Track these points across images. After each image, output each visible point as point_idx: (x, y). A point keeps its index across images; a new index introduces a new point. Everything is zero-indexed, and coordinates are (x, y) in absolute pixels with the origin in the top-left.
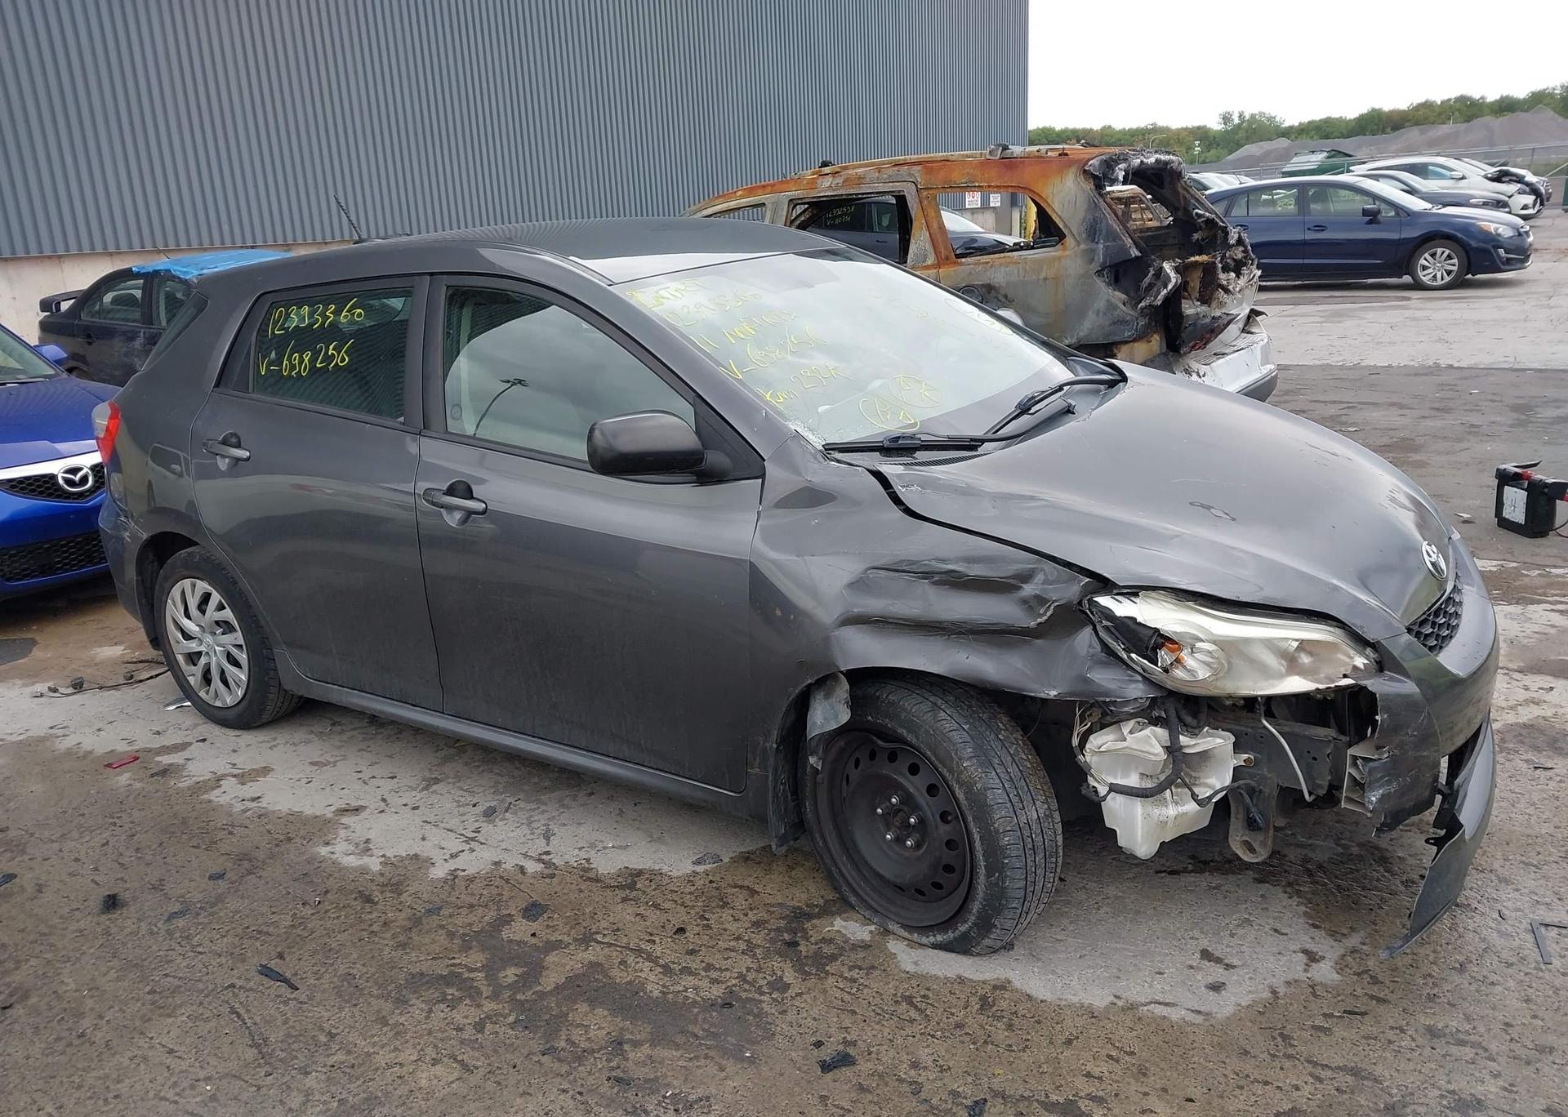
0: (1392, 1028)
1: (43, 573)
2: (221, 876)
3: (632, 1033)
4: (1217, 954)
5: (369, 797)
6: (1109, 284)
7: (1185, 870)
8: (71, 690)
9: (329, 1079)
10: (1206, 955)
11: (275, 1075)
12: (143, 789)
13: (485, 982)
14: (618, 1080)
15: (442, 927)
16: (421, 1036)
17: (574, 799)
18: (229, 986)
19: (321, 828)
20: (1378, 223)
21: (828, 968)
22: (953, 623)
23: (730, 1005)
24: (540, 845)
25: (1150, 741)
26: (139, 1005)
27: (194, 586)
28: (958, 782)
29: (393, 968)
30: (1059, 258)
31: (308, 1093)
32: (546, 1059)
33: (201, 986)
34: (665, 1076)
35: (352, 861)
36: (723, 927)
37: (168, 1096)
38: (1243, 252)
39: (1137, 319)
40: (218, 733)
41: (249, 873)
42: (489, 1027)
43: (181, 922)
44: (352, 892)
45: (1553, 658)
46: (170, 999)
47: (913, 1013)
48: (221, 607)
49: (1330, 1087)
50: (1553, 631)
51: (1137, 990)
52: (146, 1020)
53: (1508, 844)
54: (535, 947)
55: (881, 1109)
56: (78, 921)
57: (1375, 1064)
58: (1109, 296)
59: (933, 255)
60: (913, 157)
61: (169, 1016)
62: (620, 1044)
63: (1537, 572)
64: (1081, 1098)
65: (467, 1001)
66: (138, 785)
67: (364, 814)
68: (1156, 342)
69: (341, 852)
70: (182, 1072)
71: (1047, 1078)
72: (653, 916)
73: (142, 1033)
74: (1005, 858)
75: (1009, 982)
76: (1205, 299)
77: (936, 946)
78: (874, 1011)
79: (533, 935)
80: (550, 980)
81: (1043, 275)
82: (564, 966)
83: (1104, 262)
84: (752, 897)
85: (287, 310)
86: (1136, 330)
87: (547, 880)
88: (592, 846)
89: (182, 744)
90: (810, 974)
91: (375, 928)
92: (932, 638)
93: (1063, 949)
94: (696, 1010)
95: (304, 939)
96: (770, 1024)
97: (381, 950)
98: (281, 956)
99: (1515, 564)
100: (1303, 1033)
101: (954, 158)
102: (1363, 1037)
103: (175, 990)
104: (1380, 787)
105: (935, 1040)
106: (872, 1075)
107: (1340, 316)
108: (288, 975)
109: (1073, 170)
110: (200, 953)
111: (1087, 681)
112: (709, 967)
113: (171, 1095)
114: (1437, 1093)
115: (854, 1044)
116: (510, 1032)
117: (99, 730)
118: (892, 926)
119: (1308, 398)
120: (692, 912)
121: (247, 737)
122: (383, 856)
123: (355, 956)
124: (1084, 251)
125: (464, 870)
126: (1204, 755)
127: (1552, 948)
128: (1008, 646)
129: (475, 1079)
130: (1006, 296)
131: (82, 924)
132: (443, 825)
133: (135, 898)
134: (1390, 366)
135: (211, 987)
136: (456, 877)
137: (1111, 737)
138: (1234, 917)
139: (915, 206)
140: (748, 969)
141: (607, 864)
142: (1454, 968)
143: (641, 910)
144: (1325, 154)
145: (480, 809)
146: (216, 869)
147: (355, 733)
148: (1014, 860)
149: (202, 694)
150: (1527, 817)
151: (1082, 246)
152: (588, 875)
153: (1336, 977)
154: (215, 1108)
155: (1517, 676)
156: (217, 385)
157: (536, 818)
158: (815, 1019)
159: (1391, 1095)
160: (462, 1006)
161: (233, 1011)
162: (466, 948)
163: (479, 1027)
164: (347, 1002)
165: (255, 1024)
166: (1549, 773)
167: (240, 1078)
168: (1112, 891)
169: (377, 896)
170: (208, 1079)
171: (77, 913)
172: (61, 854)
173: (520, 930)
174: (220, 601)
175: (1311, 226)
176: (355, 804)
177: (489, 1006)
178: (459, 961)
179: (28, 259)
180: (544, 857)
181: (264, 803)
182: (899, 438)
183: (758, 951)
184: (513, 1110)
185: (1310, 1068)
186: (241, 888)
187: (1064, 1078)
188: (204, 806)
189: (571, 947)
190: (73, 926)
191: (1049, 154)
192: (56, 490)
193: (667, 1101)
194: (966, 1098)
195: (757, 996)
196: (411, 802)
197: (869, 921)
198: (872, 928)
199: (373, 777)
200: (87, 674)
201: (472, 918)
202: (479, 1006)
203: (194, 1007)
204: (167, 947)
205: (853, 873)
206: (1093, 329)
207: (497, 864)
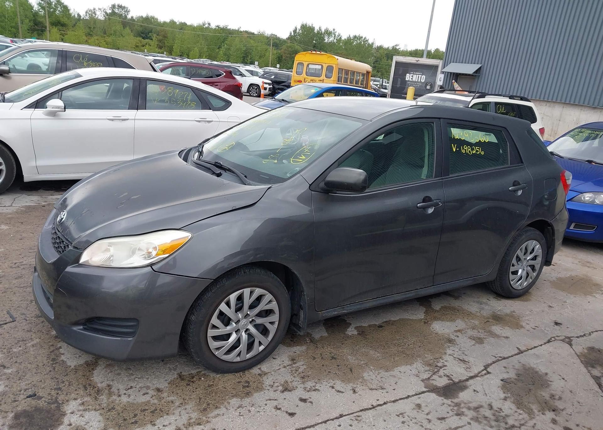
127: (7, 316)
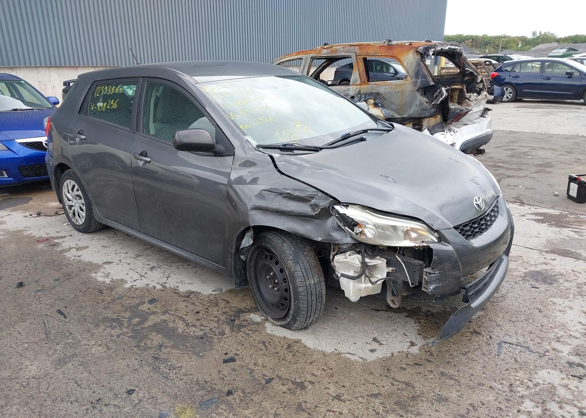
0: (428, 371)
1: (36, 176)
2: (58, 280)
3: (167, 343)
4: (379, 339)
5: (116, 259)
6: (422, 95)
7: (382, 310)
8: (36, 216)
9: (64, 347)
10: (375, 340)
11: (48, 344)
12: (46, 250)
13: (127, 322)
14: (155, 358)
15: (121, 303)
16: (99, 337)
17: (183, 266)
18: (46, 315)
19: (95, 267)
20: (572, 78)
21: (241, 329)
22: (288, 212)
23: (202, 338)
24: (165, 280)
25: (355, 259)
26: (16, 317)
27: (70, 182)
28: (286, 268)
29: (100, 314)
30: (404, 84)
31: (56, 350)
32: (135, 349)
33: (37, 314)
34: (171, 358)
35: (101, 279)
36: (213, 313)
37: (13, 346)
38: (483, 85)
39: (431, 109)
40: (76, 234)
41: (67, 280)
42: (121, 336)
43: (39, 293)
44: (97, 289)
45: (562, 248)
46: (26, 317)
47: (263, 347)
48: (78, 190)
49: (395, 388)
50: (568, 238)
51: (343, 349)
52: (16, 322)
53: (507, 313)
54: (148, 313)
55: (237, 377)
56: (8, 290)
57: (416, 382)
58: (422, 99)
59: (360, 80)
60: (356, 43)
61: (24, 322)
62: (161, 346)
63: (574, 216)
64: (306, 381)
65: (118, 328)
66: (44, 248)
67: (112, 264)
68: (439, 118)
69: (99, 277)
70: (20, 340)
71: (298, 374)
72: (191, 307)
73: (13, 326)
74: (300, 296)
75: (301, 340)
76: (459, 103)
77: (281, 326)
78: (250, 345)
79: (149, 309)
80: (147, 324)
81: (397, 90)
82: (155, 319)
83: (420, 86)
84: (227, 304)
85: (101, 88)
86: (430, 113)
87: (161, 292)
88: (181, 282)
89: (64, 236)
90: (235, 331)
91: (99, 301)
92: (282, 217)
93: (325, 331)
94: (191, 338)
95: (75, 302)
96: (213, 345)
97: (98, 309)
98: (66, 307)
99: (567, 213)
100: (396, 369)
101: (371, 44)
102: (417, 373)
103: (29, 314)
104: (435, 284)
105: (266, 357)
106: (239, 366)
107: (549, 113)
108: (65, 313)
109: (413, 51)
110: (41, 303)
111: (330, 235)
112: (202, 325)
113: (14, 346)
114: (433, 394)
115: (238, 355)
116: (128, 339)
117: (40, 229)
118: (269, 318)
119: (519, 144)
120: (205, 307)
121: (86, 236)
122: (112, 279)
123: (89, 309)
124: (413, 82)
125: (136, 286)
126: (375, 267)
127: (504, 351)
128: (307, 221)
129: (110, 352)
130: (384, 97)
131: (9, 291)
132: (135, 270)
133: (28, 284)
134: (559, 134)
135: (40, 314)
136: (133, 288)
137: (343, 257)
138: (392, 328)
139: (355, 62)
140: (214, 327)
141: (183, 289)
142: (463, 353)
143: (188, 305)
144: (566, 50)
145: (150, 266)
146: (57, 277)
147: (120, 237)
148: (303, 297)
149: (73, 220)
150: (519, 304)
151: (413, 80)
152: (175, 291)
153: (418, 352)
154: (26, 352)
155: (544, 253)
156: (79, 113)
157: (167, 271)
158: (229, 346)
159: (416, 393)
160: (116, 329)
161: (44, 323)
162: (125, 311)
163: (118, 336)
164: (80, 324)
165: (49, 327)
166: (537, 290)
167: (37, 344)
168: (352, 314)
169: (105, 292)
170: (27, 343)
171: (9, 287)
172: (11, 268)
173: (145, 307)
174: (78, 188)
175: (545, 77)
176: (110, 261)
177: (125, 330)
178: (121, 315)
179: (65, 67)
180: (164, 284)
181: (81, 258)
182: (286, 145)
183: (220, 322)
184: (118, 363)
185: (392, 381)
186: (63, 284)
187: (304, 375)
188: (62, 257)
189: (159, 314)
190: (6, 291)
191: (406, 44)
192: (42, 147)
193: (168, 366)
194: (267, 377)
195: (213, 336)
196: (128, 261)
197: (262, 316)
198: (263, 318)
199: (120, 253)
200: (43, 211)
201: (132, 301)
202: (121, 329)
203: (32, 320)
204: (32, 301)
205: (260, 298)
206: (414, 111)
207: (147, 285)
